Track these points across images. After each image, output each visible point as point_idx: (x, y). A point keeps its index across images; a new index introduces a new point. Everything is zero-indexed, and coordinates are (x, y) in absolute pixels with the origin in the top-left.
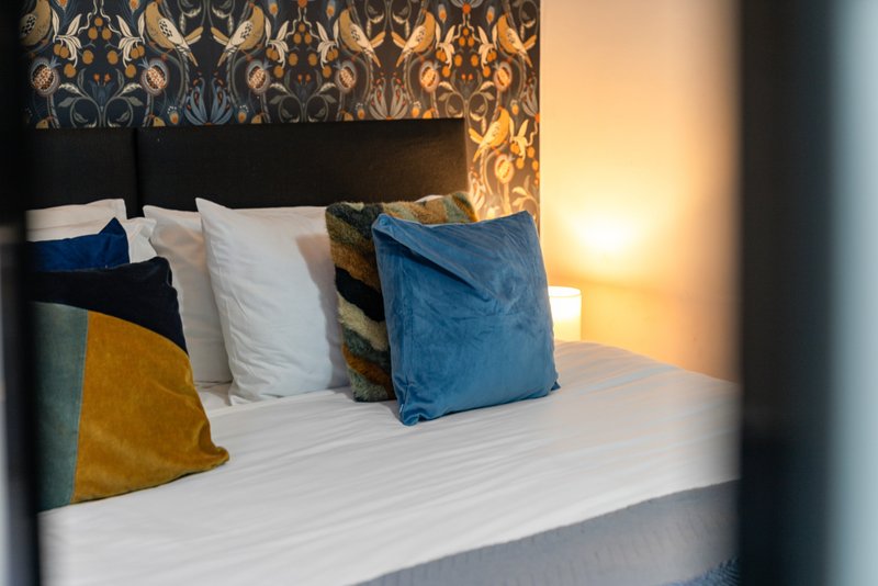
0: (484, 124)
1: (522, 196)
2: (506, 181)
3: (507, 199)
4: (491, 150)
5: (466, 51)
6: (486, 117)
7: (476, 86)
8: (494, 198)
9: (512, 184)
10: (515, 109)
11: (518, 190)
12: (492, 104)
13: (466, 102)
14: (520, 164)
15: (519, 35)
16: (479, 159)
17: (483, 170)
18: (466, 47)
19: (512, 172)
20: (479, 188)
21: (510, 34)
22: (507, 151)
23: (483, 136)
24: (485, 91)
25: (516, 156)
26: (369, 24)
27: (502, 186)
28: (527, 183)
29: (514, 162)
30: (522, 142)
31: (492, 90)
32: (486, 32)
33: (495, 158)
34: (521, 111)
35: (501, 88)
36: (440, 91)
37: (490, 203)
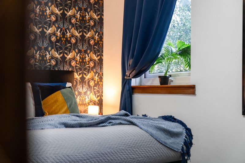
0: (87, 74)
1: (96, 89)
2: (92, 86)
3: (93, 89)
4: (89, 79)
5: (83, 59)
6: (88, 72)
7: (85, 66)
8: (90, 89)
9: (94, 86)
10: (95, 71)
11: (95, 88)
12: (89, 70)
13: (83, 69)
14: (96, 82)
15: (96, 56)
16: (86, 81)
17: (87, 83)
18: (83, 58)
19: (94, 84)
20: (86, 87)
21: (93, 56)
22: (93, 79)
23: (87, 76)
24: (87, 67)
25: (95, 81)
26: (59, 52)
27: (91, 87)
28: (98, 86)
29: (94, 82)
30: (96, 78)
31: (89, 67)
32: (87, 55)
33: (90, 81)
34: (96, 71)
35: (91, 66)
36: (76, 66)
37: (88, 90)
